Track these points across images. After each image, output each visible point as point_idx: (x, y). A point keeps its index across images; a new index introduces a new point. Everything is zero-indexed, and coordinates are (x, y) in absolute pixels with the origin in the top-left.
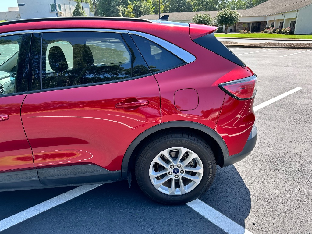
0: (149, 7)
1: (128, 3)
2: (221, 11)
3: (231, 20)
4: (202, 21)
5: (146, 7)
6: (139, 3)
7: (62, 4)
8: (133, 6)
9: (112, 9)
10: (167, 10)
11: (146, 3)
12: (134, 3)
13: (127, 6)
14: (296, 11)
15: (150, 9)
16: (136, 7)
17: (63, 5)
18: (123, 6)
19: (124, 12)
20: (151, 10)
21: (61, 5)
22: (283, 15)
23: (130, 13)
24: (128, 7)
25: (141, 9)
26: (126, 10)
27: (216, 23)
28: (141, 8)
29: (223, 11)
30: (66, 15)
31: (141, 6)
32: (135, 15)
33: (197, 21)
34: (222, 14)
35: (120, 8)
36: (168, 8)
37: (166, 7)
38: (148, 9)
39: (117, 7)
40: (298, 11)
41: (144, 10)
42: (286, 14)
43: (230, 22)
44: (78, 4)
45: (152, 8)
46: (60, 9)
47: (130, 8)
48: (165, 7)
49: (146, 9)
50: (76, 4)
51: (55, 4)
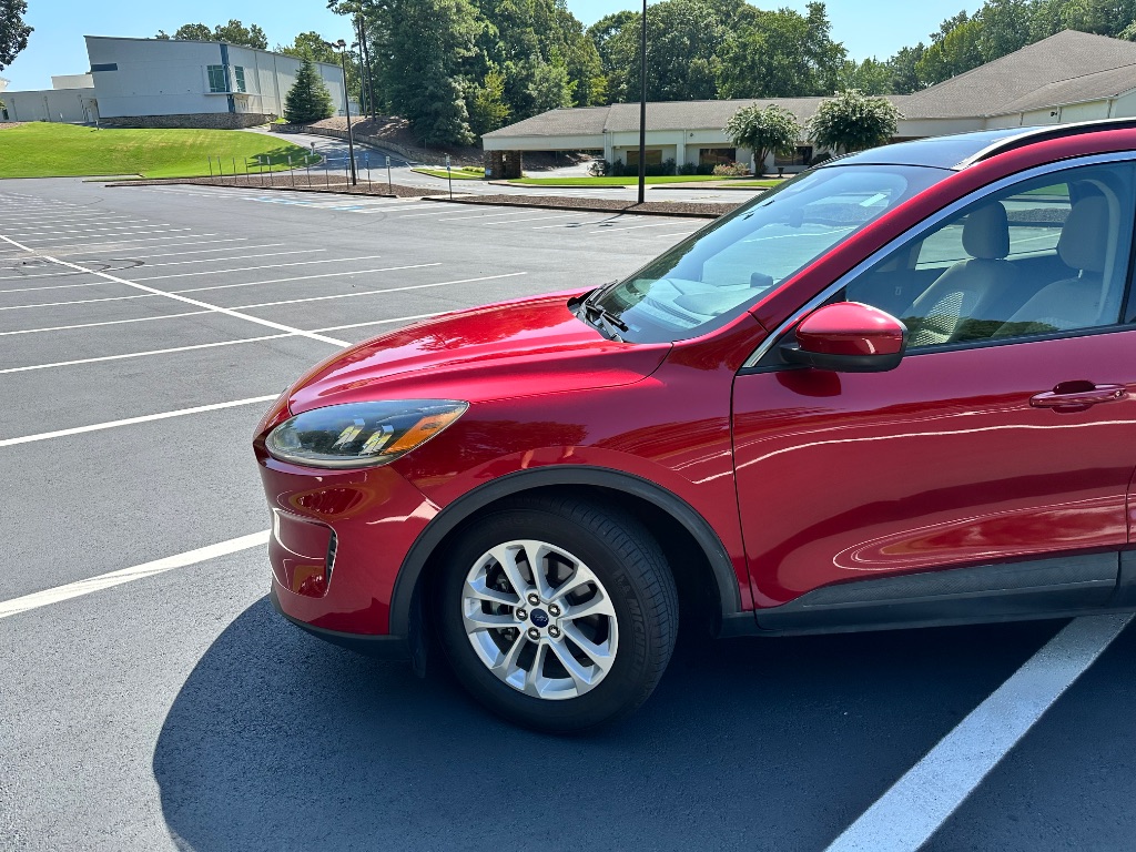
0: (561, 81)
1: (485, 65)
2: (834, 100)
3: (869, 129)
4: (762, 131)
5: (547, 80)
6: (523, 68)
7: (249, 68)
8: (504, 76)
9: (431, 88)
10: (621, 93)
11: (547, 69)
12: (507, 67)
13: (483, 76)
14: (1104, 101)
15: (560, 87)
16: (514, 80)
17: (252, 71)
18: (469, 76)
19: (471, 99)
20: (566, 92)
21: (246, 71)
22: (1053, 114)
23: (493, 101)
24: (487, 79)
25: (532, 90)
26: (479, 91)
27: (814, 139)
28: (531, 86)
29: (841, 98)
30: (260, 104)
31: (530, 77)
32: (509, 109)
33: (745, 132)
34: (836, 109)
35: (460, 84)
36: (624, 86)
37: (614, 83)
38: (555, 90)
39: (451, 80)
40: (1111, 101)
41: (540, 91)
42: (1064, 111)
43: (867, 138)
44: (307, 68)
45: (568, 83)
46: (242, 84)
47: (494, 84)
48: (612, 81)
49: (549, 90)
50: (299, 66)
51: (226, 68)
